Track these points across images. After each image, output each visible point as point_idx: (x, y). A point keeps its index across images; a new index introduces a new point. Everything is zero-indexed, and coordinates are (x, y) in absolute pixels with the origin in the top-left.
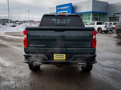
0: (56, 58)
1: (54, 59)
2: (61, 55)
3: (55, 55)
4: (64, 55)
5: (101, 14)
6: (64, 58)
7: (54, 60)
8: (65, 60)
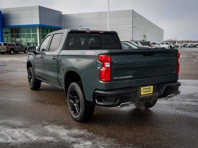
0: (143, 92)
1: (142, 94)
2: (148, 88)
3: (142, 88)
4: (152, 87)
5: (52, 29)
6: (152, 92)
7: (142, 96)
8: (152, 94)
